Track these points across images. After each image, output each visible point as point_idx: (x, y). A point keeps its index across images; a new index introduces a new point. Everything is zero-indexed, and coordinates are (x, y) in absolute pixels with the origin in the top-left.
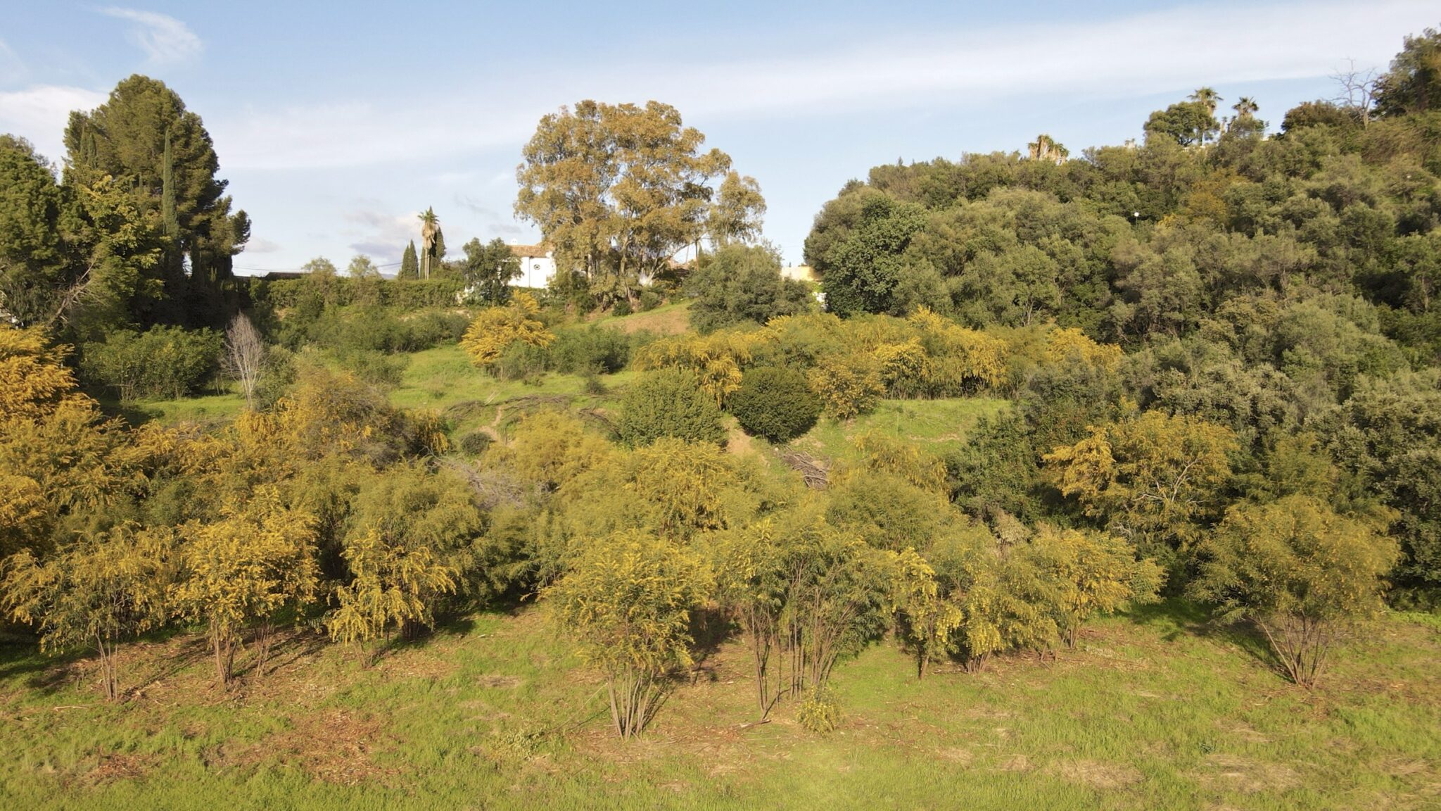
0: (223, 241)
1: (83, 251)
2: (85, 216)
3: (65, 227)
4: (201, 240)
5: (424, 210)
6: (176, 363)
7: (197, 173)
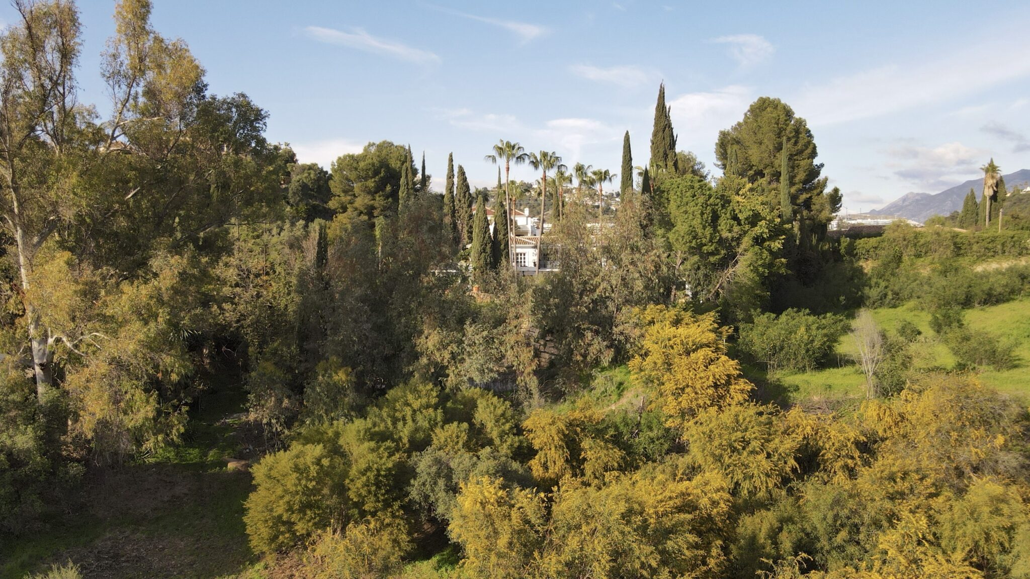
0: (821, 212)
1: (734, 244)
2: (735, 218)
3: (723, 228)
4: (805, 213)
5: (986, 163)
6: (806, 344)
7: (803, 163)
